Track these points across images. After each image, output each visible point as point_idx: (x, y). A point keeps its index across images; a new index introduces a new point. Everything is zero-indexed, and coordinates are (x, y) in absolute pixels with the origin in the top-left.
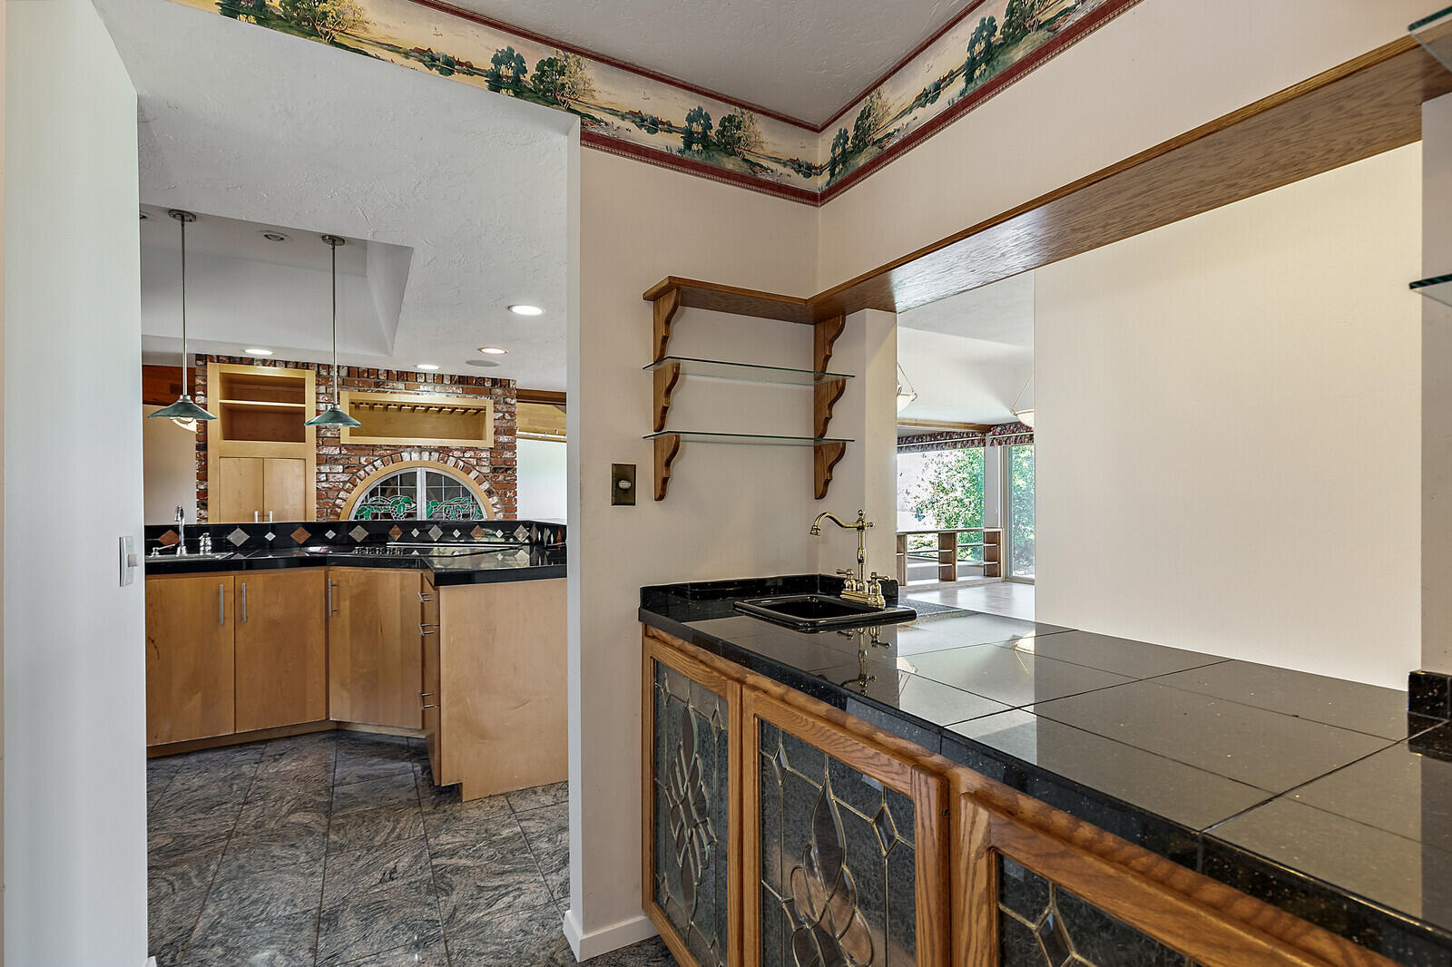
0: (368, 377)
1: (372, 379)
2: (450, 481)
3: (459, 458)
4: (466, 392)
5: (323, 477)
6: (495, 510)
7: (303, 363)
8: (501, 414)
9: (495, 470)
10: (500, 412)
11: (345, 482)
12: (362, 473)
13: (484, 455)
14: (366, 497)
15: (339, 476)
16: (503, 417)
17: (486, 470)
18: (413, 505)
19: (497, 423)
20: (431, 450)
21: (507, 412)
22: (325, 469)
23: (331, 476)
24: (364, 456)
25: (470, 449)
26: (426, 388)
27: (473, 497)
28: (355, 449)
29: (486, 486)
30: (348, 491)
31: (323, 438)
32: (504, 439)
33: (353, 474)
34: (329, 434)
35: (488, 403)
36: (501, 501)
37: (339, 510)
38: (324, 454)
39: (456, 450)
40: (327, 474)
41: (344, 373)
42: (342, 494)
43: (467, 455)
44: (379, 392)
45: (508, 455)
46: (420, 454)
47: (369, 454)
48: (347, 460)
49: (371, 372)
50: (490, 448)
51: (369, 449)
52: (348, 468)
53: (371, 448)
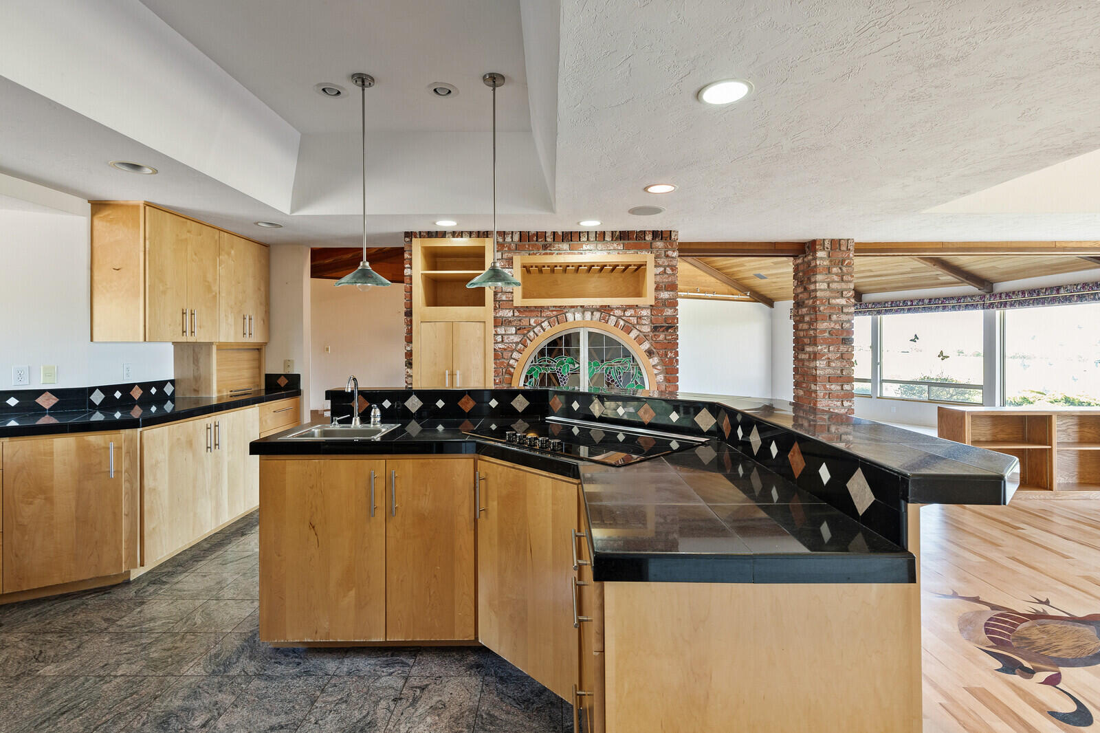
0: (537, 241)
1: (541, 242)
2: (610, 341)
3: (619, 317)
4: (626, 248)
5: (499, 339)
6: (656, 371)
7: (484, 232)
8: (662, 269)
9: (655, 329)
10: (660, 266)
11: (517, 343)
12: (531, 334)
13: (645, 313)
14: (535, 358)
15: (512, 337)
16: (664, 272)
17: (646, 329)
18: (577, 366)
19: (658, 279)
20: (593, 310)
21: (668, 266)
22: (501, 330)
23: (505, 337)
24: (533, 317)
25: (630, 307)
26: (588, 247)
27: (633, 358)
28: (526, 311)
29: (646, 346)
30: (520, 352)
31: (499, 301)
32: (665, 295)
33: (524, 335)
34: (504, 298)
35: (647, 257)
36: (662, 361)
37: (512, 370)
38: (500, 317)
39: (617, 308)
40: (502, 336)
41: (516, 238)
42: (515, 355)
43: (628, 313)
44: (546, 254)
45: (669, 312)
46: (583, 313)
47: (537, 316)
48: (519, 322)
49: (540, 235)
50: (651, 306)
51: (537, 311)
52: (519, 329)
53: (539, 310)
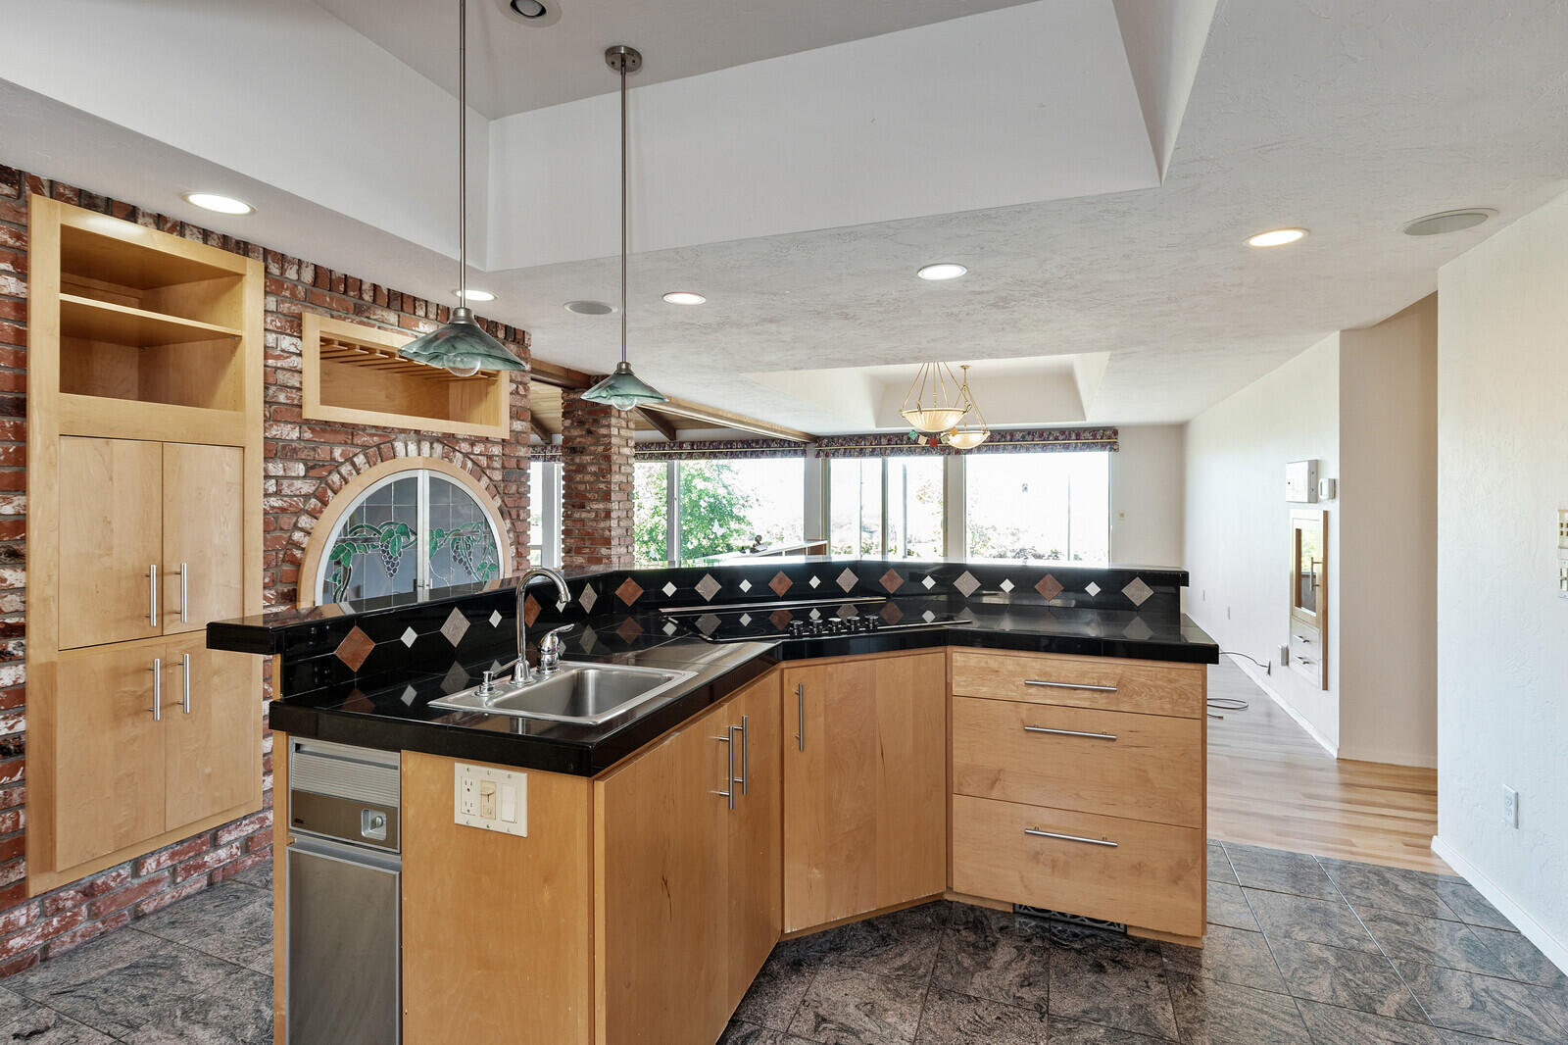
0: (345, 292)
2: (458, 493)
3: (466, 455)
5: (272, 487)
6: (509, 541)
7: (238, 242)
8: (515, 386)
9: (506, 476)
10: (514, 381)
11: (307, 497)
12: (335, 478)
13: (496, 450)
14: (345, 525)
15: (298, 484)
16: (517, 391)
17: (498, 476)
18: (412, 538)
19: (512, 400)
20: (434, 439)
21: (521, 382)
22: (276, 469)
23: (285, 483)
24: (339, 445)
25: (481, 439)
27: (487, 522)
28: (324, 431)
29: (498, 501)
30: (314, 515)
31: (274, 405)
32: (517, 426)
33: (321, 479)
34: (282, 398)
36: (514, 526)
37: (298, 553)
38: (275, 438)
39: (464, 440)
40: (279, 479)
41: (308, 276)
42: (304, 521)
43: (477, 449)
44: (362, 323)
45: (522, 452)
46: (419, 445)
47: (346, 443)
48: (312, 453)
49: (350, 284)
50: (503, 440)
51: (346, 433)
52: (313, 467)
53: (350, 430)
